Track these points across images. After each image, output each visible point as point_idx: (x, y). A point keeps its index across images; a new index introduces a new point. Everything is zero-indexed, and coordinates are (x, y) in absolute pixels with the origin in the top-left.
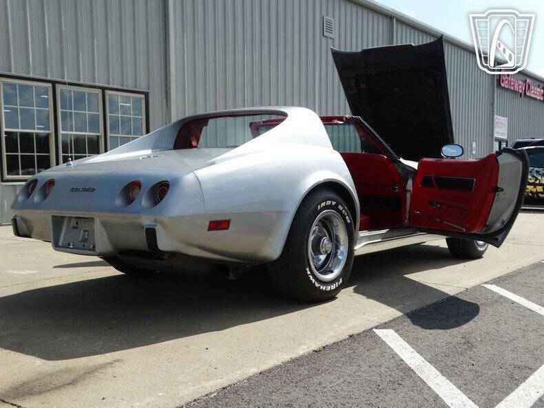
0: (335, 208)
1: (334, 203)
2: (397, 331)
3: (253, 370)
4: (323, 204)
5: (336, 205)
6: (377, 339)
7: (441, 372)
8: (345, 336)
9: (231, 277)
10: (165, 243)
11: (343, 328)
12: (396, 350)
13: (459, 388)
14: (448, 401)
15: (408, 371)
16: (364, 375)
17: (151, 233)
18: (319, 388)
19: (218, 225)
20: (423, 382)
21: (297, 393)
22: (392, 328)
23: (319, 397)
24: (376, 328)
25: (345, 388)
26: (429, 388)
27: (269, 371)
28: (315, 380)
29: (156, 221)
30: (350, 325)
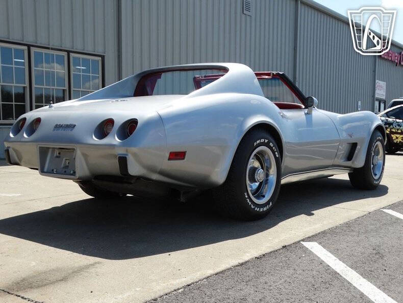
0: (267, 145)
1: (266, 141)
2: (320, 243)
3: (210, 272)
4: (258, 142)
5: (269, 142)
6: (306, 250)
7: (362, 275)
8: (280, 246)
9: (182, 199)
10: (134, 169)
11: (277, 240)
12: (323, 258)
13: (379, 288)
14: (372, 298)
15: (335, 274)
16: (300, 277)
17: (123, 161)
18: (266, 286)
19: (178, 155)
20: (349, 283)
21: (248, 290)
22: (316, 241)
23: (267, 293)
24: (303, 240)
25: (287, 287)
26: (355, 288)
27: (222, 272)
28: (262, 280)
29: (127, 151)
30: (281, 239)
